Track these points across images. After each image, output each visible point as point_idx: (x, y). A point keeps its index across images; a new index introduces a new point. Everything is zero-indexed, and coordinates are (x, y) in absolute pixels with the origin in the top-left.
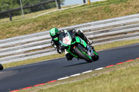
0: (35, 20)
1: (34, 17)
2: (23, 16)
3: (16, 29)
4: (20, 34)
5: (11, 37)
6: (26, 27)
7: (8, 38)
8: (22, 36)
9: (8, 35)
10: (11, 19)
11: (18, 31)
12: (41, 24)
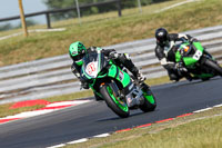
0: (159, 17)
1: (157, 11)
2: (140, 8)
3: (128, 29)
4: (135, 39)
5: (119, 42)
6: (145, 27)
7: (115, 43)
8: (137, 42)
9: (115, 40)
10: (120, 14)
11: (131, 33)
12: (168, 22)
